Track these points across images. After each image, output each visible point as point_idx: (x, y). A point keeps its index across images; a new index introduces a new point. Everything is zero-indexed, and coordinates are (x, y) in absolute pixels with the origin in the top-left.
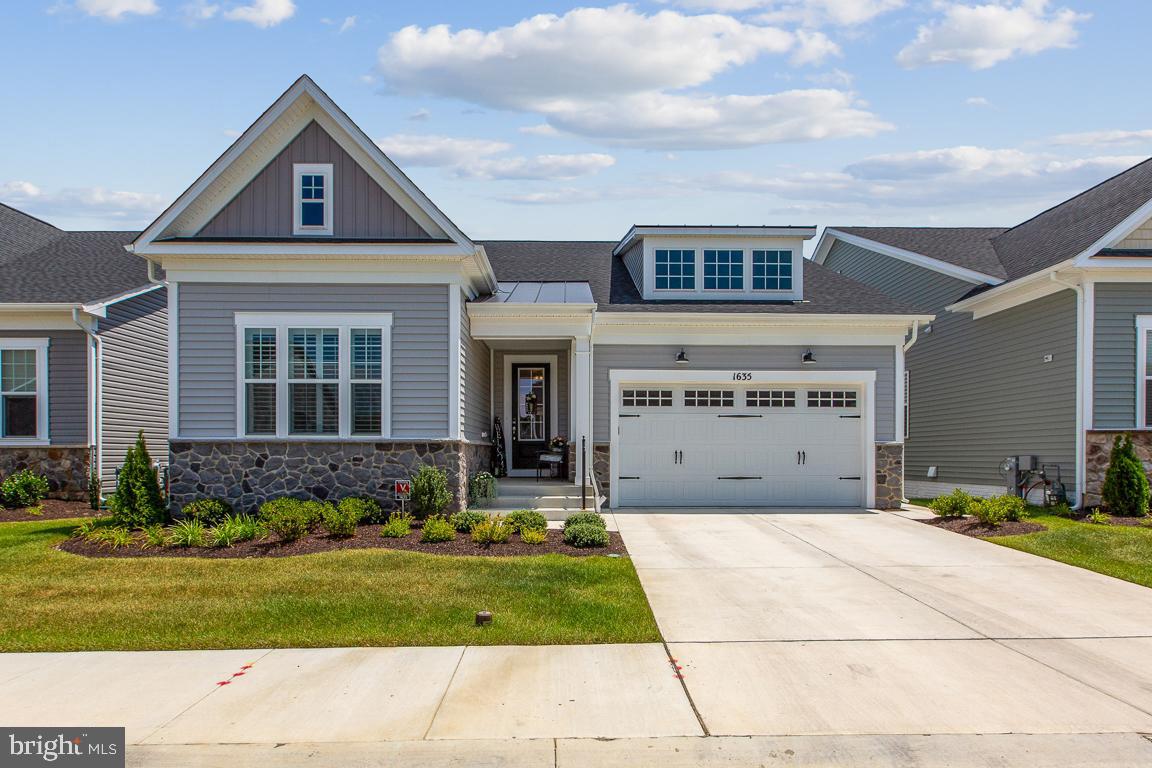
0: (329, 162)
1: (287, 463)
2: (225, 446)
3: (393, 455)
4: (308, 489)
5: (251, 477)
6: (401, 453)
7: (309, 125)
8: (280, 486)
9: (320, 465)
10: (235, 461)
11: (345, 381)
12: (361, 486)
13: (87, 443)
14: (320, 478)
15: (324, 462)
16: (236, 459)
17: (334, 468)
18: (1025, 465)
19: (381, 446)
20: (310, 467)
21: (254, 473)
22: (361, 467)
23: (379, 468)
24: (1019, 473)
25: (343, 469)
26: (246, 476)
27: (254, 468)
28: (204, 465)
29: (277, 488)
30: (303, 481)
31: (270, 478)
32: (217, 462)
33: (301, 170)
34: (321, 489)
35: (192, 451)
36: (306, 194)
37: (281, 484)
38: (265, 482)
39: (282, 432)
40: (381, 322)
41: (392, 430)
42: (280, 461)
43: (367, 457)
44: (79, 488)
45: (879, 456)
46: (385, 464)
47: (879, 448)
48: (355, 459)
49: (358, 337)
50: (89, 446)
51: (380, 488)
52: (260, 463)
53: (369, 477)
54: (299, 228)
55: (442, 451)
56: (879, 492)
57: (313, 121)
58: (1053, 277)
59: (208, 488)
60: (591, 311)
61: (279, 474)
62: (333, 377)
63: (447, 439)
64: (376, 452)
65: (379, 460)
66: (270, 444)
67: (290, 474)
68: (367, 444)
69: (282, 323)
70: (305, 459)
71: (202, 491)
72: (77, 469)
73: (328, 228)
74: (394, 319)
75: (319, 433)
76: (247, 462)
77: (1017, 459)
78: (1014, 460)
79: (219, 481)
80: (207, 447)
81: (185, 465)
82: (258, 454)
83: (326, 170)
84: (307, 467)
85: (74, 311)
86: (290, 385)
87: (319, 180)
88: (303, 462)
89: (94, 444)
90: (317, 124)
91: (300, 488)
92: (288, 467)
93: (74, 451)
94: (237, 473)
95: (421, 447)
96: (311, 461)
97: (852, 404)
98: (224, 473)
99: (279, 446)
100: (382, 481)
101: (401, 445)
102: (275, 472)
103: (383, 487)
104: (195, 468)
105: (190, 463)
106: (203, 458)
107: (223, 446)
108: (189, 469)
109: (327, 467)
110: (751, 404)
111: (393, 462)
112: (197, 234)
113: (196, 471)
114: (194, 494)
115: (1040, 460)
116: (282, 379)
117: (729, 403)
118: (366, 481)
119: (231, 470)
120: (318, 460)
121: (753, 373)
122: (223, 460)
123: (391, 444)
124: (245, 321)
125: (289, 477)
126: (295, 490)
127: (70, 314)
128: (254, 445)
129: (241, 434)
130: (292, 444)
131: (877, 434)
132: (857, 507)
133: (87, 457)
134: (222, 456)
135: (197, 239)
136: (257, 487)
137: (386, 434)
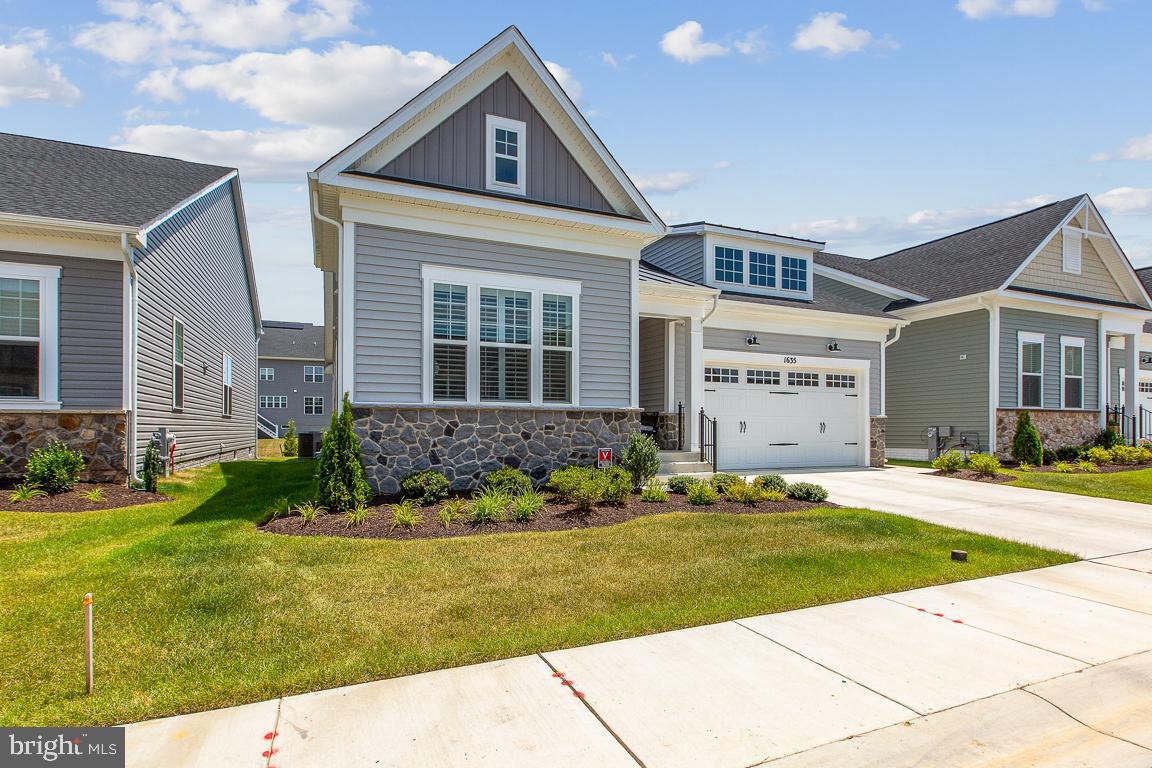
0: (522, 120)
1: (479, 431)
2: (412, 413)
3: (583, 423)
4: (500, 459)
5: (439, 447)
6: (590, 421)
7: (502, 77)
8: (471, 456)
9: (513, 434)
10: (421, 430)
11: (537, 347)
12: (553, 455)
13: (121, 407)
14: (513, 447)
15: (516, 430)
16: (424, 427)
17: (526, 436)
18: (945, 432)
19: (572, 414)
20: (502, 435)
21: (442, 442)
22: (552, 436)
23: (569, 436)
24: (939, 439)
25: (536, 437)
26: (435, 445)
27: (443, 436)
28: (387, 433)
29: (468, 459)
30: (496, 451)
31: (461, 447)
32: (401, 430)
33: (494, 123)
34: (514, 459)
35: (372, 417)
36: (500, 148)
37: (473, 453)
38: (456, 453)
39: (473, 399)
40: (572, 289)
41: (581, 398)
42: (471, 429)
43: (558, 424)
44: (109, 467)
45: (873, 426)
46: (575, 432)
47: (872, 420)
48: (547, 428)
49: (549, 303)
50: (125, 409)
51: (571, 456)
52: (449, 432)
53: (560, 446)
54: (492, 183)
55: (626, 419)
56: (873, 454)
57: (507, 73)
58: (980, 300)
59: (391, 459)
60: (714, 296)
61: (471, 444)
62: (525, 342)
63: (630, 408)
64: (567, 420)
65: (569, 429)
66: (460, 411)
67: (482, 443)
68: (559, 412)
69: (474, 281)
70: (498, 426)
71: (385, 464)
72: (104, 441)
73: (520, 188)
74: (583, 287)
75: (501, 400)
76: (435, 431)
77: (938, 429)
78: (935, 429)
79: (403, 452)
80: (388, 413)
81: (363, 434)
82: (447, 422)
83: (519, 127)
84: (499, 436)
85: (124, 237)
86: (482, 348)
87: (513, 137)
88: (495, 430)
89: (130, 409)
90: (510, 77)
91: (492, 457)
92: (481, 436)
93: (100, 418)
94: (424, 442)
95: (608, 415)
96: (503, 430)
97: (852, 386)
98: (410, 443)
99: (469, 414)
100: (572, 449)
101: (591, 414)
102: (465, 441)
103: (574, 455)
104: (376, 437)
105: (369, 432)
106: (385, 426)
107: (407, 413)
108: (368, 439)
109: (520, 435)
110: (791, 383)
111: (583, 430)
112: (379, 171)
113: (377, 441)
114: (375, 467)
115: (956, 429)
116: (473, 343)
117: (777, 382)
118: (556, 450)
119: (418, 439)
120: (511, 428)
121: (797, 357)
122: (409, 427)
123: (581, 412)
124: (434, 275)
125: (480, 446)
126: (486, 460)
127: (119, 239)
128: (443, 411)
129: (428, 400)
130: (485, 411)
131: (871, 409)
132: (857, 466)
133: (122, 425)
134: (407, 424)
135: (377, 176)
136: (446, 457)
137: (576, 403)
